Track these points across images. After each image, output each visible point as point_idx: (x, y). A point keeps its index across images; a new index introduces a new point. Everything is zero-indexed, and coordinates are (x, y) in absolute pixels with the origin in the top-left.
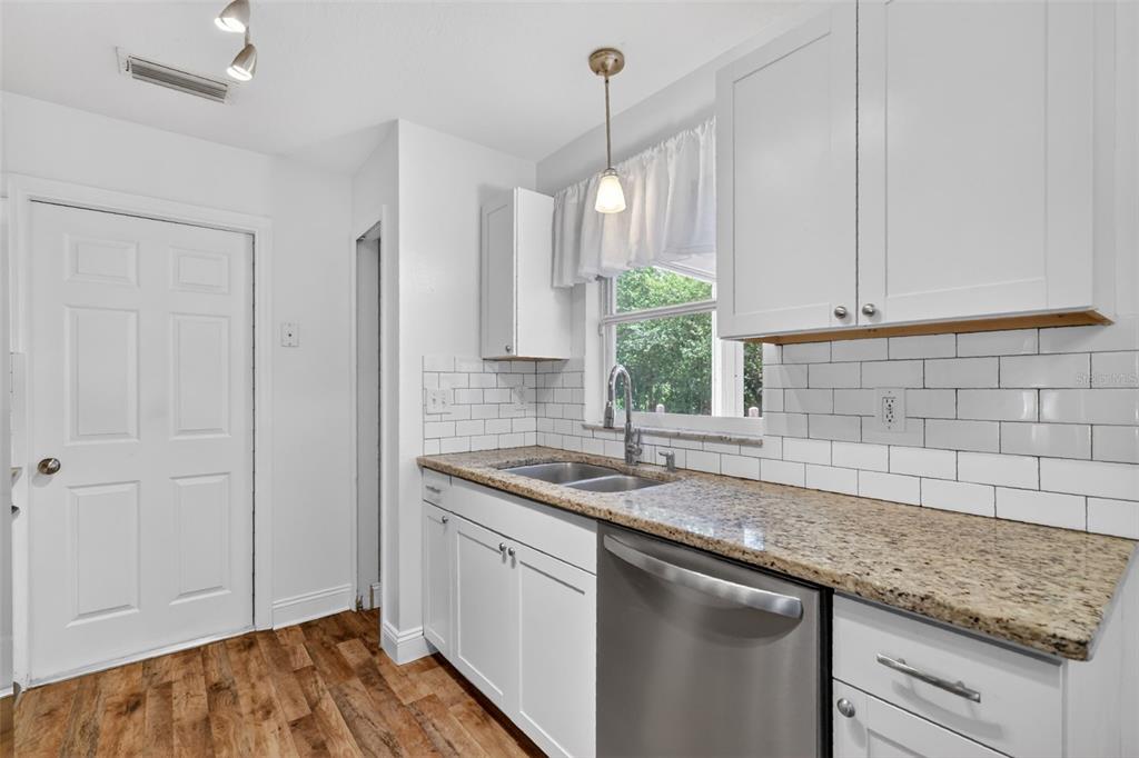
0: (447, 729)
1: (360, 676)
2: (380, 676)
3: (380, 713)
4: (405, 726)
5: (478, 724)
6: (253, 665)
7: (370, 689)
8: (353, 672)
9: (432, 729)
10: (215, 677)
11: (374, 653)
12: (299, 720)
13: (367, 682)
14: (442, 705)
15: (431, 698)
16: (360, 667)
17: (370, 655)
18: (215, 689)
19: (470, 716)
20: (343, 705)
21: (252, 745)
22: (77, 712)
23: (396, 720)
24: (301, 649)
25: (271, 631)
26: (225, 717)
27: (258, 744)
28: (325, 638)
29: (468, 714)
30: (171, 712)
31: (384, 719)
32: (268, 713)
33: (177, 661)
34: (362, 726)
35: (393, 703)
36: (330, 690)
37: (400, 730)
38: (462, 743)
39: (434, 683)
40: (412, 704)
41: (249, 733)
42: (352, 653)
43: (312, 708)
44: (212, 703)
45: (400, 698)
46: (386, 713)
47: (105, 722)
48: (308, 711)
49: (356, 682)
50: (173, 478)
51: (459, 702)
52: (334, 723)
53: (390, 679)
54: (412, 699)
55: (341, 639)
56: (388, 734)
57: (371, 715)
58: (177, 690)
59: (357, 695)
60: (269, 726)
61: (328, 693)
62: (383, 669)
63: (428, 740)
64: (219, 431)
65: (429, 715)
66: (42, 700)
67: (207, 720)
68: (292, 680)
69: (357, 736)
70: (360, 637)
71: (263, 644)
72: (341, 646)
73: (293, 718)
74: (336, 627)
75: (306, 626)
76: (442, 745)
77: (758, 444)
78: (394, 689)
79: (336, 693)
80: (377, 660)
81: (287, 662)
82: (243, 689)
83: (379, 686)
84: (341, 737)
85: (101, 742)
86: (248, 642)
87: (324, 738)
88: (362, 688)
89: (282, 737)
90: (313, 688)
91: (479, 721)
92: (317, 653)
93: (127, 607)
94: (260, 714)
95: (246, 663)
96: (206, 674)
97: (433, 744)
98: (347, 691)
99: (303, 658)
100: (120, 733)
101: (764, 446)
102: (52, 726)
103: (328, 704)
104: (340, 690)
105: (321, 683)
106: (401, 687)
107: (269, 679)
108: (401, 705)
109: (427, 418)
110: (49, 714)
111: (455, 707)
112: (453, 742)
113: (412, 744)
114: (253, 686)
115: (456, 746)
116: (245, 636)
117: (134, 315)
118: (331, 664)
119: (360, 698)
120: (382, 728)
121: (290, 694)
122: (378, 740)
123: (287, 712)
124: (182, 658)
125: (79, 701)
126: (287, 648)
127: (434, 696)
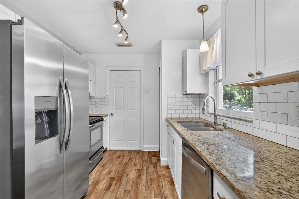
0: (163, 182)
1: (153, 165)
2: (157, 166)
3: (153, 174)
4: (156, 178)
5: (170, 184)
6: (137, 157)
7: (154, 168)
8: (152, 163)
9: (161, 181)
10: (131, 157)
11: (158, 161)
12: (139, 169)
13: (154, 167)
14: (165, 177)
15: (164, 175)
16: (154, 163)
17: (157, 161)
18: (130, 159)
19: (170, 182)
20: (147, 169)
21: (130, 170)
22: (113, 156)
23: (155, 176)
24: (146, 156)
25: (143, 151)
26: (129, 164)
27: (131, 171)
28: (151, 155)
29: (170, 181)
30: (123, 160)
31: (153, 175)
32: (135, 166)
33: (127, 152)
34: (148, 175)
35: (156, 173)
36: (147, 166)
37: (155, 178)
38: (165, 187)
39: (166, 172)
40: (159, 174)
41: (131, 168)
42: (154, 160)
43: (142, 168)
44: (129, 161)
45: (158, 172)
46: (154, 174)
47: (115, 158)
48: (141, 168)
49: (152, 166)
50: (128, 118)
51: (169, 178)
52: (144, 172)
53: (158, 168)
54: (160, 173)
55: (154, 156)
56: (152, 178)
57: (151, 173)
58: (125, 157)
59: (151, 168)
60: (134, 168)
61: (146, 166)
62: (158, 165)
63: (159, 182)
64: (135, 109)
65: (162, 178)
66: (110, 152)
67: (127, 163)
68: (142, 161)
69: (146, 176)
70: (157, 157)
71: (141, 153)
72: (153, 158)
73: (138, 168)
74: (154, 154)
75: (149, 152)
76: (161, 185)
77: (252, 122)
78: (158, 170)
79: (147, 167)
80: (158, 163)
81: (143, 158)
82: (134, 160)
83: (155, 168)
84: (144, 175)
85: (113, 161)
86: (139, 152)
87: (141, 174)
88: (152, 167)
89: (135, 171)
90: (144, 164)
91: (171, 184)
92: (148, 158)
93: (121, 140)
94: (134, 166)
95: (137, 155)
96: (130, 156)
97: (159, 184)
98: (149, 167)
99: (145, 158)
100: (116, 161)
101: (253, 123)
102: (109, 157)
103: (145, 168)
104: (148, 166)
105: (146, 164)
106: (159, 170)
107: (138, 160)
108: (157, 174)
109: (168, 109)
110: (109, 155)
111: (168, 179)
112: (163, 185)
113: (156, 182)
114: (135, 160)
115: (163, 187)
116: (139, 151)
117: (123, 89)
118: (150, 161)
119: (151, 169)
120: (152, 177)
121: (140, 164)
122: (149, 178)
123: (138, 167)
124: (128, 152)
125: (113, 154)
126: (144, 155)
127: (165, 174)
